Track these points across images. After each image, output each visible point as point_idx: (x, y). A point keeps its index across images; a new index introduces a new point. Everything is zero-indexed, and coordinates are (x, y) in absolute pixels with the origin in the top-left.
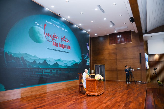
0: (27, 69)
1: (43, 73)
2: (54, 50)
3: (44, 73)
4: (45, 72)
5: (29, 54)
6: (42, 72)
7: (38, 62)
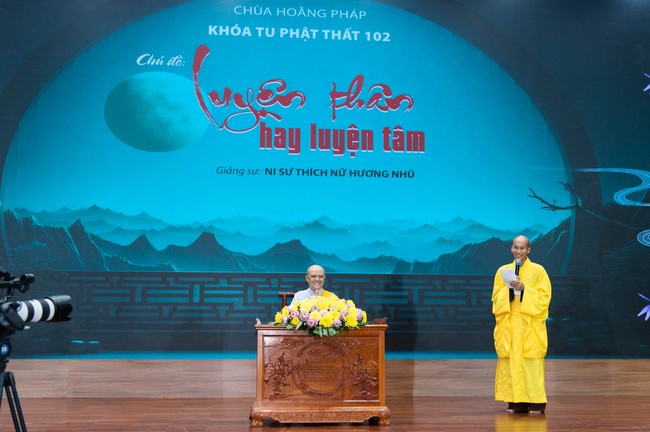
0: (102, 278)
1: (196, 299)
2: (269, 171)
3: (202, 296)
4: (207, 292)
5: (108, 210)
6: (187, 292)
7: (160, 244)
